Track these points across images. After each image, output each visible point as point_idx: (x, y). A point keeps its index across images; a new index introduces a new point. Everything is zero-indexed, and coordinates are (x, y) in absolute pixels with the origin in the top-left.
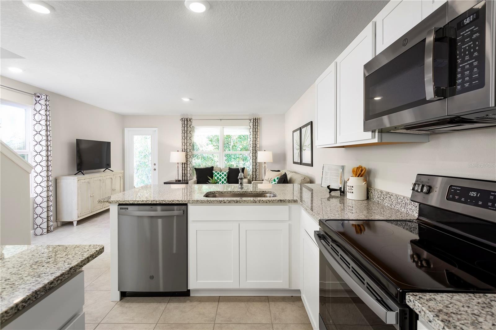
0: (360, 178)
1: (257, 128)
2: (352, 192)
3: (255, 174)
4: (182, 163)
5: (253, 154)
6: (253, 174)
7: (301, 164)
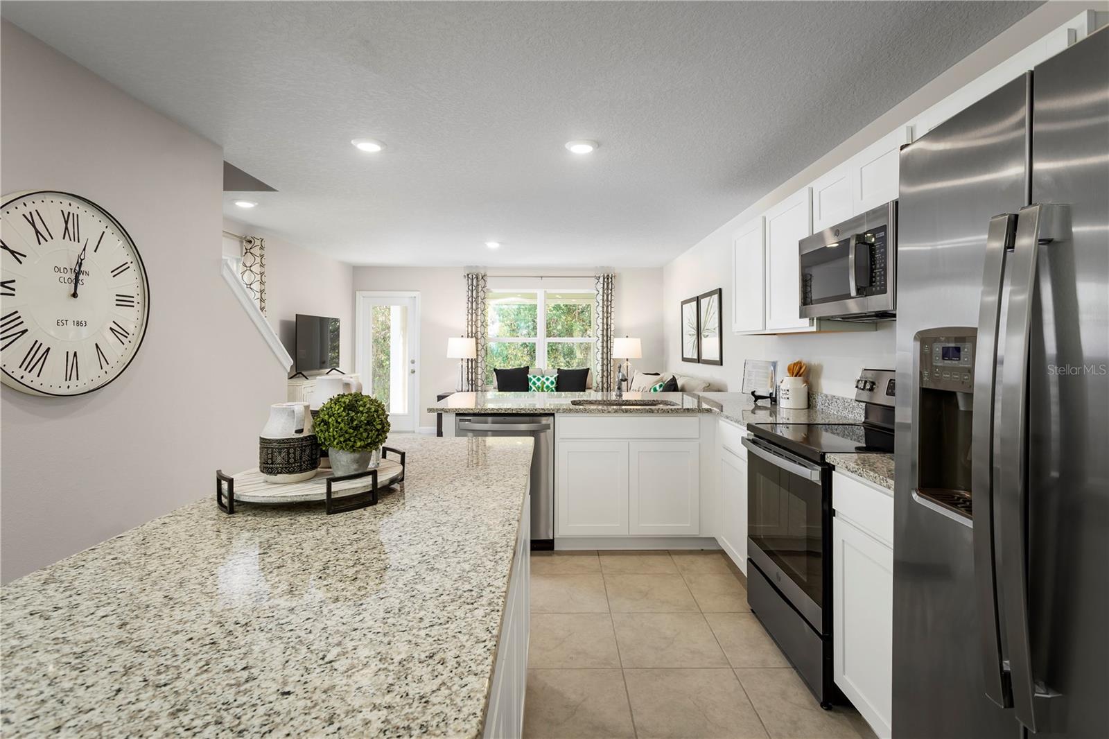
0: (797, 378)
1: (611, 293)
2: (788, 398)
3: (607, 382)
4: (468, 359)
5: (603, 342)
6: (602, 381)
7: (699, 362)
